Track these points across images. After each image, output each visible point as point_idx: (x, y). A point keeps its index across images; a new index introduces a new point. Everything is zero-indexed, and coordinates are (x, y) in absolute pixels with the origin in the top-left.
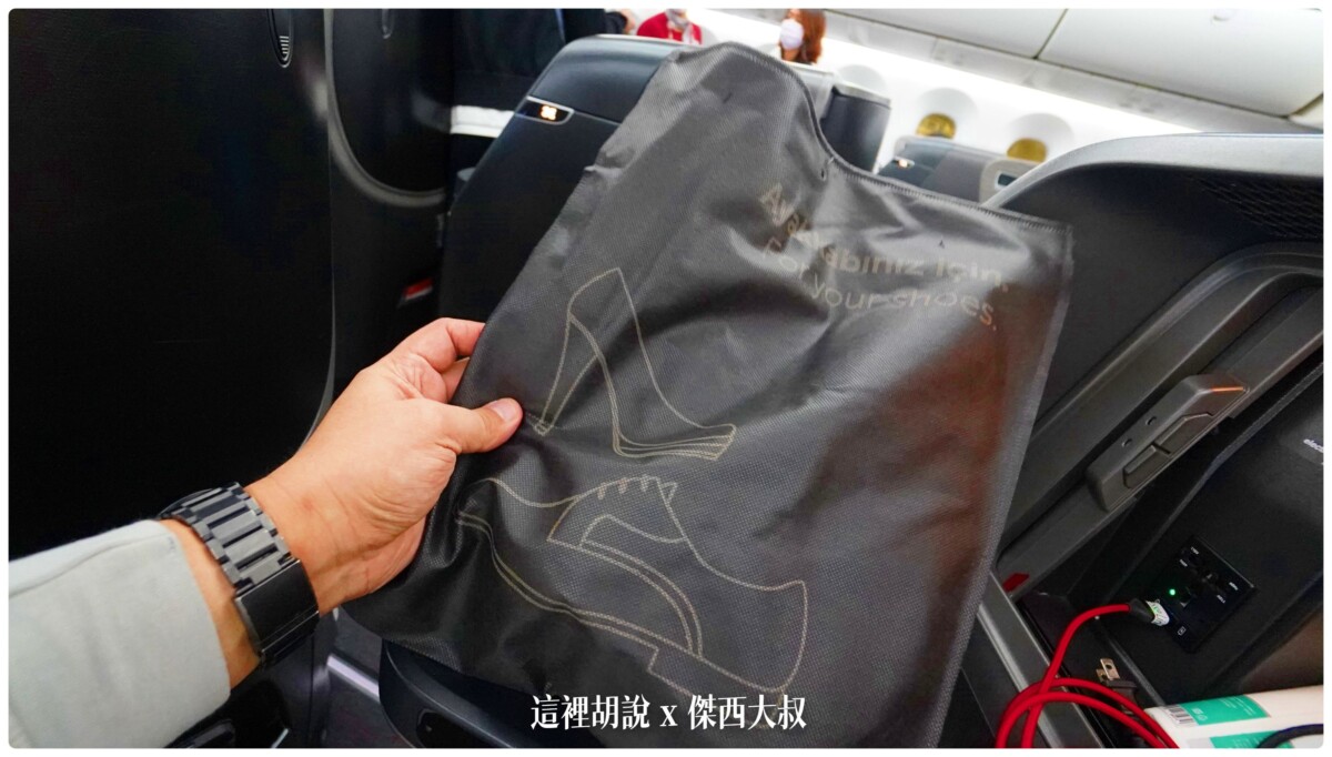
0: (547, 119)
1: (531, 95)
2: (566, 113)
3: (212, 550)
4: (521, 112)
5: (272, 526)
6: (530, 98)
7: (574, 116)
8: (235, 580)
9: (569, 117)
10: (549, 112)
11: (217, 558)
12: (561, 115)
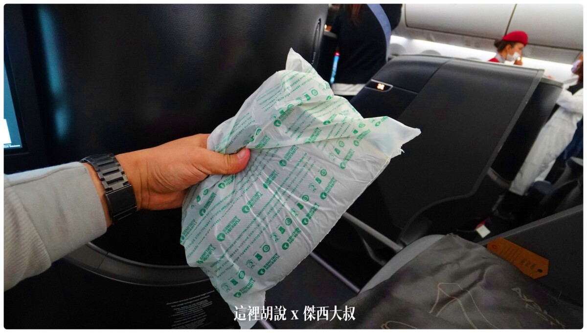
0: (380, 89)
1: (373, 79)
2: (389, 87)
3: (99, 175)
4: (367, 86)
5: (122, 170)
6: (373, 80)
7: (393, 88)
8: (106, 188)
9: (390, 89)
10: (381, 86)
11: (100, 178)
12: (386, 88)
